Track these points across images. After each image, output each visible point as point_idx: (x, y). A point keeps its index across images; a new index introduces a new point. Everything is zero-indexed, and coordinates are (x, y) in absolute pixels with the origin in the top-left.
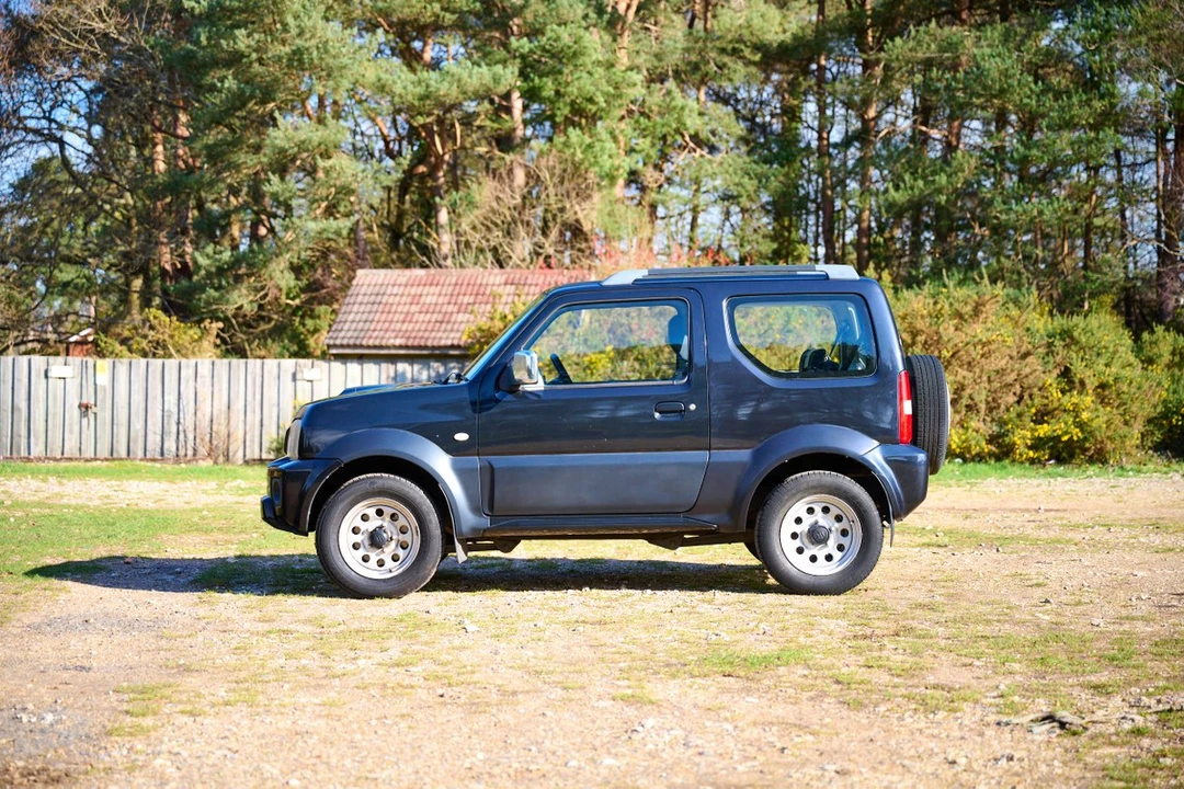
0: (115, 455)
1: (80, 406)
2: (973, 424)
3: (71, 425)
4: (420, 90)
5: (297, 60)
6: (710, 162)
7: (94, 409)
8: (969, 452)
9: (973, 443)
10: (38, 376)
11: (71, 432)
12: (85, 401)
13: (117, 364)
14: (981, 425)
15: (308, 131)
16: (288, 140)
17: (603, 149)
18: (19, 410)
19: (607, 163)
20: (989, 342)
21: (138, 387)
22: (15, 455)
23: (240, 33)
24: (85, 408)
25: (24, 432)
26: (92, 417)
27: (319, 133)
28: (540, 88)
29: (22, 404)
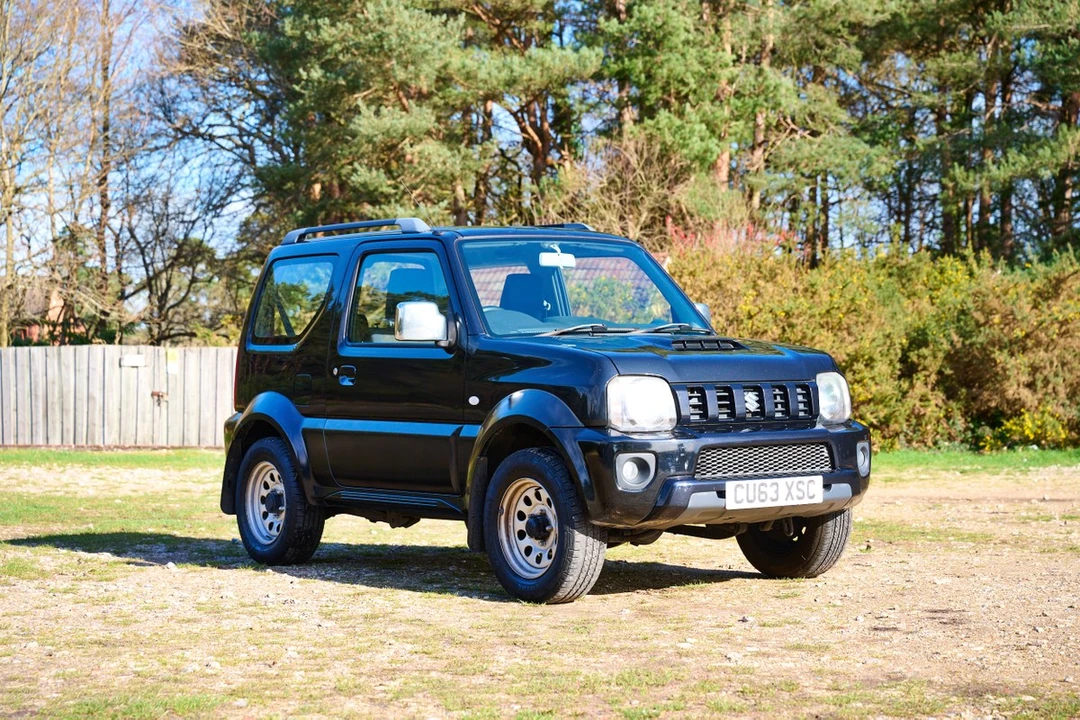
0: (186, 444)
1: (153, 395)
2: (1049, 408)
3: (144, 413)
4: (505, 75)
5: (379, 48)
6: (811, 143)
7: (165, 398)
8: (1045, 438)
9: (1049, 428)
10: (112, 364)
11: (144, 420)
12: (157, 390)
13: (188, 353)
14: (1061, 410)
15: (393, 119)
16: (373, 128)
17: (692, 132)
18: (94, 398)
19: (696, 146)
20: (1065, 322)
21: (208, 376)
22: (90, 444)
23: (324, 22)
24: (157, 397)
25: (98, 421)
26: (163, 404)
27: (403, 121)
28: (630, 70)
29: (97, 394)
